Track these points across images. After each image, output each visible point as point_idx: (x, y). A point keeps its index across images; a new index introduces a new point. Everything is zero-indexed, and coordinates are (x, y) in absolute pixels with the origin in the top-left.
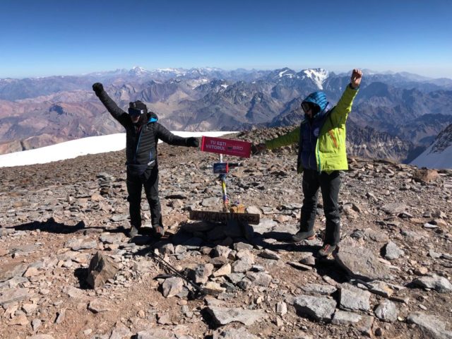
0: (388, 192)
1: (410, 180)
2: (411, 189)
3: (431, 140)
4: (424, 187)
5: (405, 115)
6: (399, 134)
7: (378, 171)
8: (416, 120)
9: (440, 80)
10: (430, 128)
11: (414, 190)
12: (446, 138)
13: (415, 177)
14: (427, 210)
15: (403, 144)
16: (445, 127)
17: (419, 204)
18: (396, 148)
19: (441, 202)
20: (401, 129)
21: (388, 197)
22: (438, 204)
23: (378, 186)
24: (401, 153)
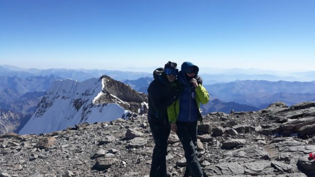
0: (21, 167)
1: (36, 149)
2: (39, 157)
3: (34, 109)
4: (48, 152)
5: (12, 94)
6: (11, 109)
7: (4, 146)
8: (21, 97)
9: (31, 69)
10: (31, 101)
11: (42, 158)
12: (43, 106)
13: (39, 145)
14: (58, 173)
15: (15, 115)
16: (41, 99)
17: (49, 169)
18: (11, 119)
19: (64, 161)
20: (12, 105)
21: (22, 172)
22: (63, 163)
23: (10, 163)
24: (15, 122)
